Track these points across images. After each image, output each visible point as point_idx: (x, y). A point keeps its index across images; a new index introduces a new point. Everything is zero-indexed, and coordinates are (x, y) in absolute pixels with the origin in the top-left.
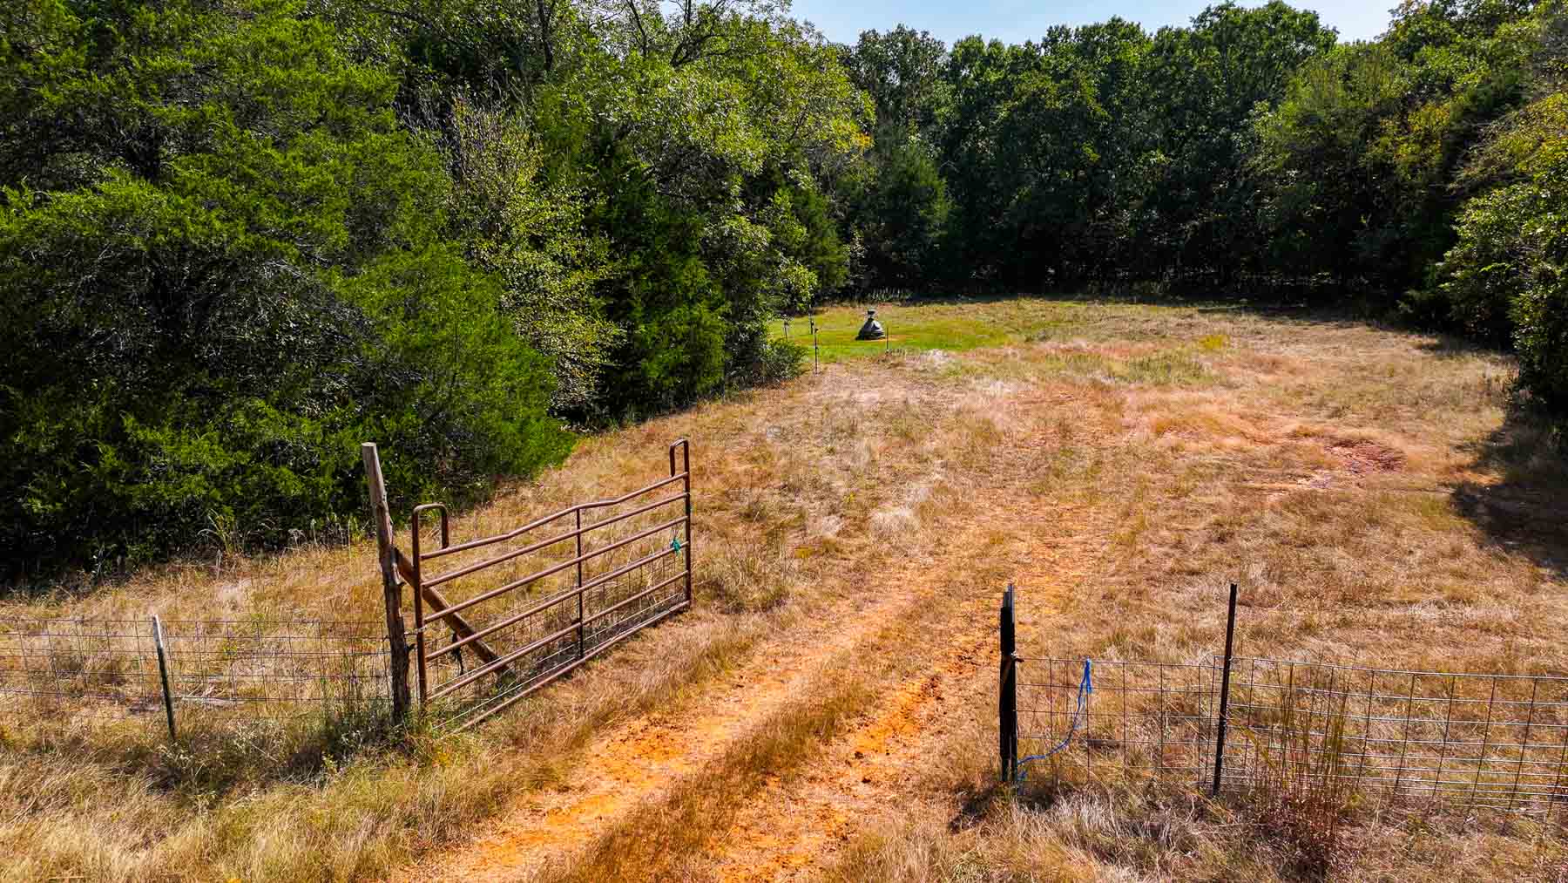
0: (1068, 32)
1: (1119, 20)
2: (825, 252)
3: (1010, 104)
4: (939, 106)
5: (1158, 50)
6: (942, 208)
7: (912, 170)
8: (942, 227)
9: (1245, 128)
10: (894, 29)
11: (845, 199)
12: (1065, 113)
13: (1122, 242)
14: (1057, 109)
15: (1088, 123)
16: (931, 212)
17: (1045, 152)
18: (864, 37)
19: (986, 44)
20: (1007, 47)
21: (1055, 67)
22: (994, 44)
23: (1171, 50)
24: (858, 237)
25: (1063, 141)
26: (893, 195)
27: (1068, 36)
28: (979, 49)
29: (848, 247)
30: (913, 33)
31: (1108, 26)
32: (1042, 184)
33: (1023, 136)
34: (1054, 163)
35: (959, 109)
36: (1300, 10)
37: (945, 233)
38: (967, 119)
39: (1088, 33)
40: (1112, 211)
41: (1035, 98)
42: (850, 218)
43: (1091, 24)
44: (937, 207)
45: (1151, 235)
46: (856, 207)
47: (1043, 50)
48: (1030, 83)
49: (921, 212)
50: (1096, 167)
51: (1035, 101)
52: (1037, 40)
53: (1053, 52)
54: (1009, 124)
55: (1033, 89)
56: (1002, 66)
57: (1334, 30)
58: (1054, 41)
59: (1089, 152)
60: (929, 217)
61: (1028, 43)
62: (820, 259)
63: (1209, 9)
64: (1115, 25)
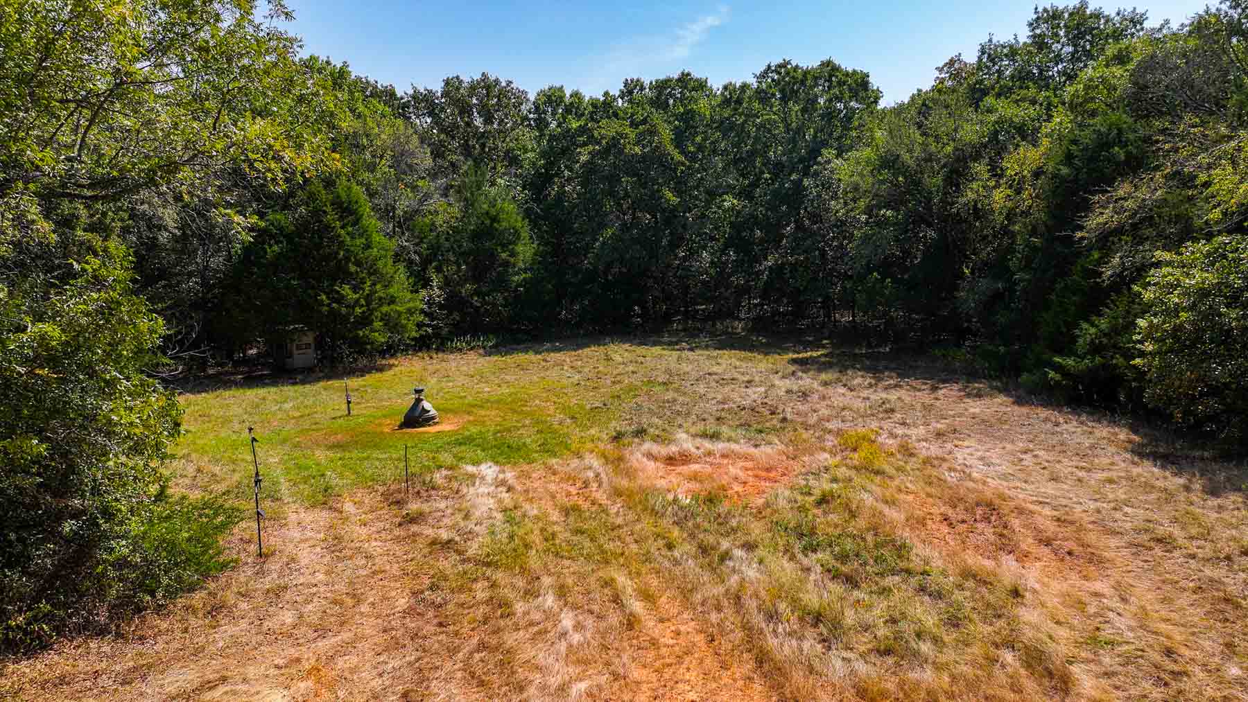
0: (642, 86)
1: (689, 74)
2: (392, 301)
3: (591, 147)
4: (526, 151)
5: (726, 102)
6: (526, 250)
7: (493, 212)
8: (525, 271)
9: (816, 174)
10: (477, 77)
11: (422, 241)
12: (644, 157)
13: (704, 283)
14: (636, 154)
15: (666, 166)
16: (513, 254)
17: (627, 195)
18: (447, 83)
19: (568, 95)
20: (587, 99)
21: (632, 115)
22: (576, 95)
23: (739, 102)
24: (436, 281)
25: (644, 186)
26: (476, 236)
27: (642, 88)
28: (561, 98)
29: (423, 293)
30: (497, 82)
31: (679, 80)
32: (625, 227)
33: (604, 179)
34: (634, 208)
35: (543, 154)
36: (850, 70)
37: (529, 275)
38: (552, 163)
39: (662, 86)
40: (693, 253)
41: (614, 144)
42: (426, 262)
43: (662, 77)
44: (520, 248)
45: (730, 275)
46: (435, 249)
47: (620, 101)
48: (608, 129)
49: (504, 255)
50: (675, 209)
51: (615, 146)
52: (615, 92)
53: (630, 101)
54: (590, 167)
55: (612, 133)
56: (583, 115)
57: (878, 90)
58: (630, 92)
59: (671, 197)
60: (512, 260)
61: (606, 94)
62: (385, 309)
63: (769, 67)
64: (684, 79)
